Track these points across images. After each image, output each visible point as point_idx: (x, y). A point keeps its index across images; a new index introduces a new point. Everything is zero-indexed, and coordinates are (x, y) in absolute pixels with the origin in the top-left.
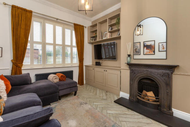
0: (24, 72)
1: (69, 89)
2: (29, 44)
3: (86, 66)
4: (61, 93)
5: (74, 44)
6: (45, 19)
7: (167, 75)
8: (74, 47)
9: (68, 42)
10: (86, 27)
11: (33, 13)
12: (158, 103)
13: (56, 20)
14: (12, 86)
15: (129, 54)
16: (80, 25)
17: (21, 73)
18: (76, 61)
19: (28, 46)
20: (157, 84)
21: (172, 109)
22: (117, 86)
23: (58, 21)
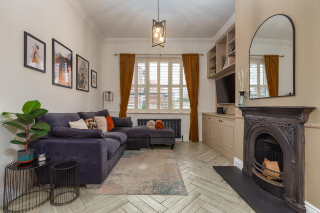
0: (128, 116)
1: (162, 139)
2: (132, 88)
3: (203, 114)
4: (153, 141)
5: (184, 83)
6: (148, 58)
7: (292, 127)
8: (184, 86)
9: (176, 81)
10: (202, 55)
11: (136, 56)
12: (281, 185)
13: (159, 56)
14: (115, 126)
15: (242, 90)
16: (192, 55)
17: (125, 116)
18: (187, 106)
19: (131, 90)
20: (280, 146)
21: (306, 202)
22: (232, 148)
23: (162, 56)
